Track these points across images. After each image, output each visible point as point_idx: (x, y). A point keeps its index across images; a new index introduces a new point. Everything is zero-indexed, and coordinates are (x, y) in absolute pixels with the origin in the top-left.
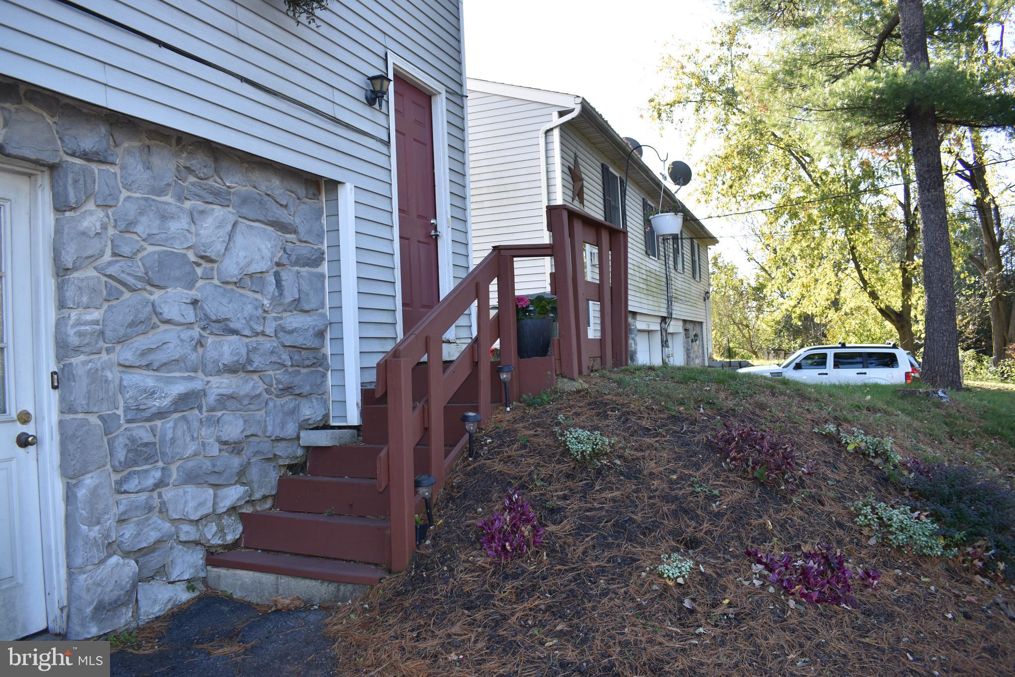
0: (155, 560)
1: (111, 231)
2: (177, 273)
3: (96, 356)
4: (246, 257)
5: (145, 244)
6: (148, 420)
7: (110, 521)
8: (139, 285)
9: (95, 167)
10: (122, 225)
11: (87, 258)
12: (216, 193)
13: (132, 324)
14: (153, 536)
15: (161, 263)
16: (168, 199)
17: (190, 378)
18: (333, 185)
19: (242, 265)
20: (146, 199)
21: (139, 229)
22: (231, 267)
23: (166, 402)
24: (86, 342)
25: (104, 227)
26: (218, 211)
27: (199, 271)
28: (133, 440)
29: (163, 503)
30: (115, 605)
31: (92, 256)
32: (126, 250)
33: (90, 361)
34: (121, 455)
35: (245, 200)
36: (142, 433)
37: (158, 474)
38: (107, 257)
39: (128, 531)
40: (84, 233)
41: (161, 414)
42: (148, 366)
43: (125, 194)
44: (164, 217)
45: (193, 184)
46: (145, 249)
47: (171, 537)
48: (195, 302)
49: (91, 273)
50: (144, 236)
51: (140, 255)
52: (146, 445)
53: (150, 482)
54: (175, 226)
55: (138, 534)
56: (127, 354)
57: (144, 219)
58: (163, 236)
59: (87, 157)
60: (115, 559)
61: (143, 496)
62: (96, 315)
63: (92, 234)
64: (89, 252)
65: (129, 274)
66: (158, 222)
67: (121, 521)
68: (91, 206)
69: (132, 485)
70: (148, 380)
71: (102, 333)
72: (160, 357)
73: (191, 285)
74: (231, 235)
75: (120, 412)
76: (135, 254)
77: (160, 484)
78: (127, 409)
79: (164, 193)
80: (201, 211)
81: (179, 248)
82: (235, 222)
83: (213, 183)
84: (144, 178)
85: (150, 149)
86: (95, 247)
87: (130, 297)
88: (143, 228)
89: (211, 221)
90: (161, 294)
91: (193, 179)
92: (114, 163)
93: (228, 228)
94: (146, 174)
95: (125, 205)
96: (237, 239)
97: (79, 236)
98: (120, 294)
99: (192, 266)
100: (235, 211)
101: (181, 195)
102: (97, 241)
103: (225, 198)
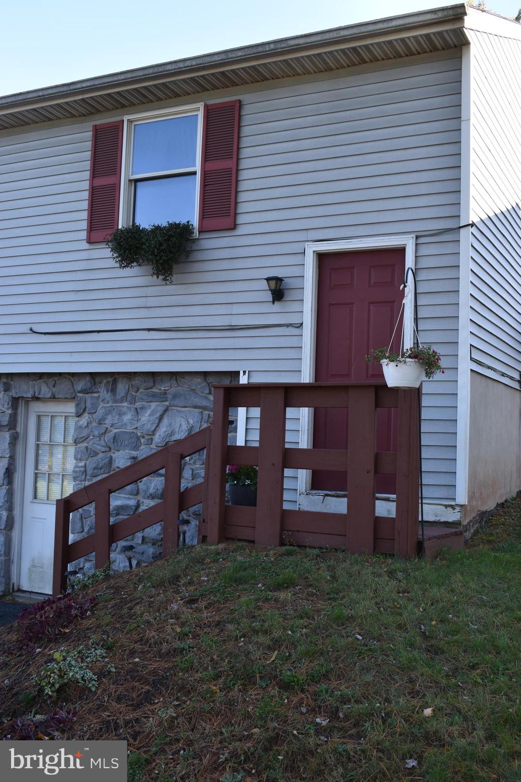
1: (94, 424)
2: (127, 442)
3: (84, 482)
4: (166, 431)
5: (112, 429)
8: (104, 449)
9: (87, 395)
10: (97, 422)
11: (81, 438)
12: (154, 395)
15: (114, 438)
16: (125, 404)
17: (129, 499)
19: (163, 436)
20: (111, 406)
21: (107, 422)
22: (157, 438)
24: (77, 475)
25: (89, 423)
26: (153, 405)
27: (142, 440)
31: (84, 437)
32: (98, 433)
33: (80, 484)
35: (175, 396)
38: (91, 437)
40: (81, 427)
43: (101, 405)
44: (120, 415)
45: (141, 393)
46: (111, 431)
48: (135, 458)
49: (85, 444)
50: (110, 425)
51: (107, 435)
54: (126, 418)
57: (109, 417)
58: (120, 423)
59: (84, 391)
62: (83, 463)
63: (84, 427)
64: (82, 435)
65: (98, 445)
66: (117, 417)
68: (86, 414)
71: (86, 472)
73: (137, 448)
74: (161, 418)
76: (104, 434)
79: (121, 402)
80: (142, 408)
81: (129, 429)
82: (166, 411)
83: (154, 390)
84: (108, 396)
85: (115, 382)
86: (85, 433)
87: (101, 455)
88: (108, 422)
89: (149, 412)
90: (117, 454)
91: (141, 390)
92: (97, 392)
93: (158, 415)
94: (109, 393)
95: (100, 412)
96: (165, 421)
97: (79, 428)
98: (96, 454)
99: (138, 438)
100: (167, 403)
101: (133, 401)
102: (86, 429)
103: (163, 397)
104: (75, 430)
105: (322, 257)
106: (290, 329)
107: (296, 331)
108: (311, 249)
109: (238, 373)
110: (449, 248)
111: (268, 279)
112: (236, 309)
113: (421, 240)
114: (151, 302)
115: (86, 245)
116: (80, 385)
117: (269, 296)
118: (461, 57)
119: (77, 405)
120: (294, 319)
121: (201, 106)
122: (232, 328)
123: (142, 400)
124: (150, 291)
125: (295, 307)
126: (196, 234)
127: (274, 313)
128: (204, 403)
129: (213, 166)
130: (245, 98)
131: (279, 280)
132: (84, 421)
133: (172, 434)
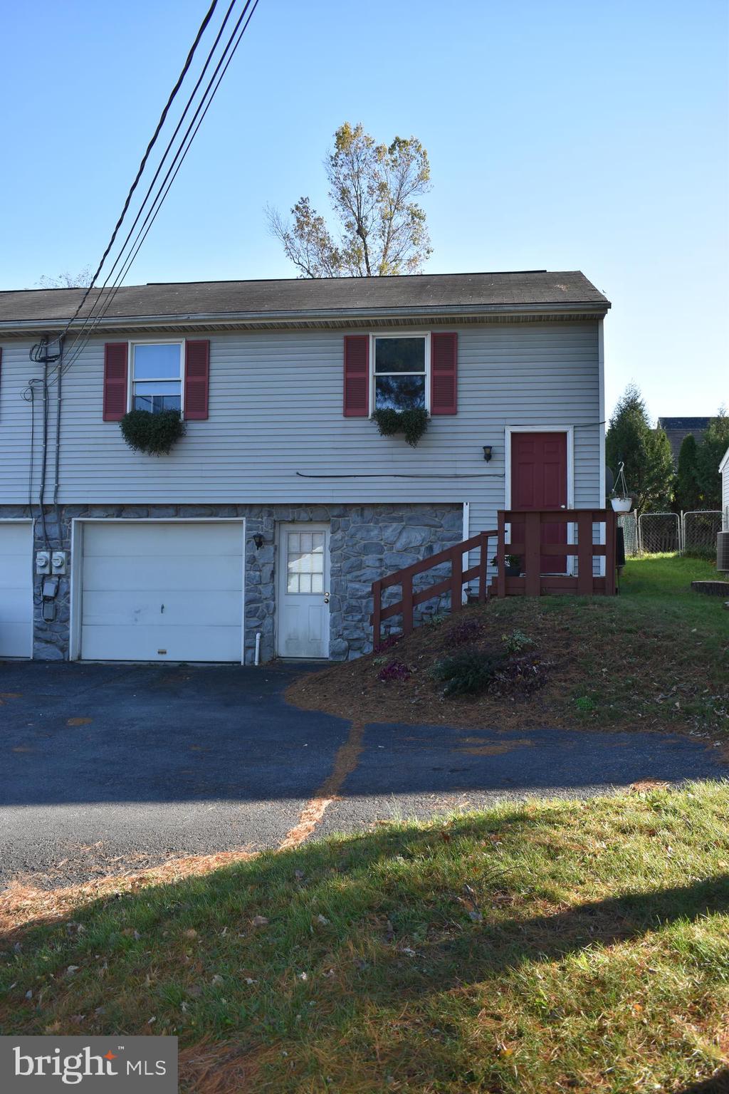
0: (357, 644)
1: (346, 538)
2: (373, 549)
3: (339, 577)
5: (362, 541)
6: (358, 598)
7: (340, 628)
8: (356, 555)
9: (340, 519)
10: (350, 536)
11: (337, 547)
12: (394, 518)
13: (350, 567)
14: (356, 636)
16: (372, 524)
18: (461, 505)
19: (403, 544)
20: (361, 526)
21: (357, 536)
22: (399, 545)
23: (365, 593)
24: (335, 573)
25: (343, 538)
26: (395, 525)
27: (385, 548)
28: (349, 603)
29: (363, 627)
30: (339, 654)
31: (339, 547)
32: (350, 544)
34: (345, 608)
35: (410, 519)
36: (354, 602)
37: (360, 617)
38: (345, 547)
39: (346, 632)
40: (336, 540)
41: (361, 597)
42: (360, 581)
43: (352, 525)
44: (368, 531)
47: (364, 639)
48: (381, 560)
49: (340, 552)
50: (361, 538)
52: (355, 606)
53: (356, 619)
54: (372, 534)
55: (349, 634)
56: (349, 577)
57: (359, 533)
58: (368, 537)
59: (339, 516)
60: (339, 640)
61: (354, 623)
62: (339, 565)
63: (339, 540)
65: (350, 552)
66: (366, 533)
67: (345, 629)
68: (339, 531)
69: (350, 618)
70: (357, 586)
71: (341, 570)
72: (363, 578)
73: (381, 553)
74: (400, 533)
75: (347, 595)
76: (355, 544)
77: (360, 621)
78: (349, 594)
79: (368, 522)
80: (386, 527)
81: (375, 541)
82: (404, 528)
83: (393, 515)
84: (359, 519)
85: (362, 509)
86: (340, 544)
87: (353, 559)
88: (359, 536)
89: (391, 529)
90: (365, 557)
91: (383, 515)
92: (348, 516)
93: (399, 531)
94: (360, 517)
95: (352, 529)
96: (404, 534)
97: (332, 541)
98: (349, 558)
99: (382, 547)
100: (404, 523)
101: (377, 522)
102: (340, 542)
103: (400, 519)
104: (331, 542)
105: (513, 434)
106: (497, 478)
107: (501, 479)
108: (509, 430)
109: (463, 503)
110: (594, 435)
111: (485, 448)
112: (459, 464)
113: (577, 429)
114: (396, 457)
115: (342, 417)
116: (336, 512)
117: (482, 457)
118: (598, 326)
119: (332, 526)
120: (500, 472)
121: (429, 333)
122: (457, 476)
123: (384, 521)
124: (394, 450)
125: (499, 464)
126: (429, 416)
127: (485, 468)
128: (433, 523)
129: (437, 373)
130: (460, 331)
131: (490, 448)
132: (339, 535)
133: (411, 542)
